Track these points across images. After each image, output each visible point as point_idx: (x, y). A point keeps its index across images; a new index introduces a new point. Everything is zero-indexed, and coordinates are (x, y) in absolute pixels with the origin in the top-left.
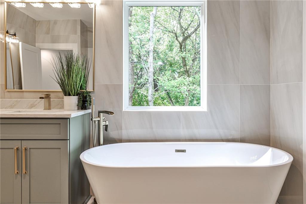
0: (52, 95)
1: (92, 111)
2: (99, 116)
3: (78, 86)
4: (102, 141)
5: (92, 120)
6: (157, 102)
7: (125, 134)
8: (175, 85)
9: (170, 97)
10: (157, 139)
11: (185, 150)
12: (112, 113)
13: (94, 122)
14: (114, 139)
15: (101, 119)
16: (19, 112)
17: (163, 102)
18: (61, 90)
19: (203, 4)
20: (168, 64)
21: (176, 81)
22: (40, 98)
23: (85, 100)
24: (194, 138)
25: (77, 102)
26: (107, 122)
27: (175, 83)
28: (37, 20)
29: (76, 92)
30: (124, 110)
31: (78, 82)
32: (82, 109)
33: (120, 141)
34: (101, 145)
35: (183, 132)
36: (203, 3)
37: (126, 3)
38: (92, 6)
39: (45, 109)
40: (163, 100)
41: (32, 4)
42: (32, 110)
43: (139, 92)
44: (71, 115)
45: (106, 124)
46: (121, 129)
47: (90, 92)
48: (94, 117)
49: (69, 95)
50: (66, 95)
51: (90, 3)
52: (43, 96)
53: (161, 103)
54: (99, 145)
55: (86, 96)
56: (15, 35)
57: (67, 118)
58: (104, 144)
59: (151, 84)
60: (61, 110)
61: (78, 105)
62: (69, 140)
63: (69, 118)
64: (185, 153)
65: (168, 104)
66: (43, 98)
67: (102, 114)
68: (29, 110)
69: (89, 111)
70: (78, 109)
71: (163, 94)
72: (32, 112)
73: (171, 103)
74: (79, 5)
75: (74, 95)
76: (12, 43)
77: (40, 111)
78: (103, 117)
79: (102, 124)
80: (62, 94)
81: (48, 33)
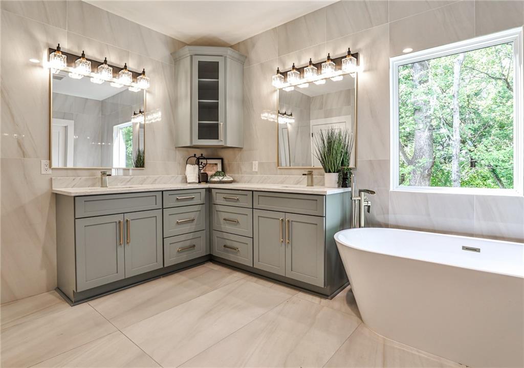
0: (315, 172)
1: (352, 189)
2: (360, 196)
3: (338, 162)
4: (363, 224)
5: (351, 198)
6: (474, 183)
7: (391, 219)
8: (500, 158)
9: (497, 176)
10: (436, 229)
11: (479, 249)
12: (373, 192)
13: (353, 201)
14: (379, 222)
15: (362, 198)
16: (287, 187)
17: (485, 183)
18: (322, 167)
19: (517, 37)
20: (496, 126)
21: (503, 151)
22: (303, 175)
23: (346, 177)
24: (498, 235)
25: (337, 180)
26: (369, 202)
27: (500, 155)
28: (311, 96)
29: (336, 168)
30: (391, 189)
31: (338, 158)
32: (342, 187)
33: (387, 226)
34: (362, 227)
35: (478, 224)
36: (517, 35)
37: (395, 63)
38: (354, 76)
39: (308, 186)
40: (485, 180)
41: (298, 86)
42: (298, 186)
43: (443, 168)
44: (326, 192)
45: (369, 205)
46: (388, 213)
47: (351, 169)
48: (353, 195)
49: (330, 172)
50: (326, 172)
51: (351, 73)
52: (306, 173)
53: (482, 184)
54: (360, 227)
55: (347, 173)
56: (291, 115)
57: (323, 195)
58: (364, 227)
59: (455, 158)
60: (322, 187)
61: (338, 183)
62: (325, 217)
63: (325, 195)
64: (478, 253)
65: (495, 186)
66: (305, 175)
67: (363, 193)
68: (295, 186)
69: (349, 189)
70: (339, 187)
71: (486, 171)
72: (297, 188)
73: (500, 184)
74: (342, 77)
75: (334, 172)
76: (289, 123)
77: (303, 188)
78: (364, 196)
79: (364, 204)
80: (323, 171)
81: (321, 108)
